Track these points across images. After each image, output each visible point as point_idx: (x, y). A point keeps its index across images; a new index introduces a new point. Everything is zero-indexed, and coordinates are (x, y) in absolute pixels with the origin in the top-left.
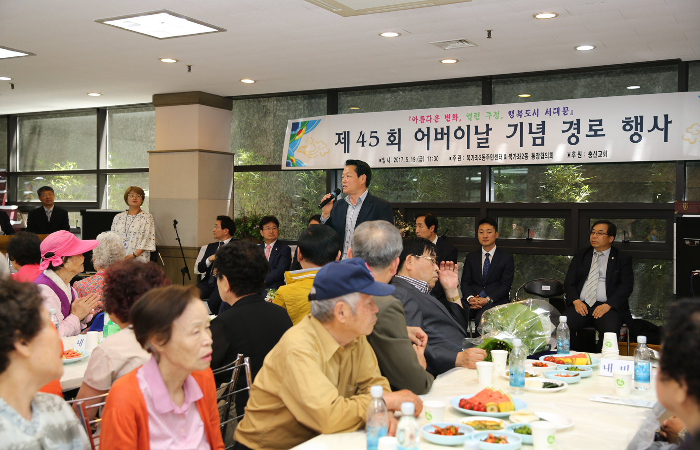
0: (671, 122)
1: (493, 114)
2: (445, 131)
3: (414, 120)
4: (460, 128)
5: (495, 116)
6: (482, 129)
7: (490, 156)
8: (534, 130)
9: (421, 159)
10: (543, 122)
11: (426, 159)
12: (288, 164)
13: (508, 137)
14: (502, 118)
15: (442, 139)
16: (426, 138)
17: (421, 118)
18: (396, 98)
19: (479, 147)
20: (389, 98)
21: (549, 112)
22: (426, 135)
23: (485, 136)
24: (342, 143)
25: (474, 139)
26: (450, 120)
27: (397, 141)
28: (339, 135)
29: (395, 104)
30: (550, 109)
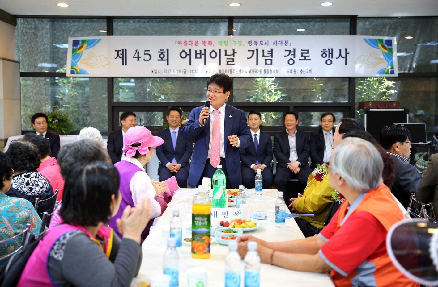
0: (349, 53)
1: (237, 42)
2: (203, 52)
3: (179, 44)
4: (213, 51)
5: (239, 44)
6: (230, 52)
7: (235, 70)
8: (266, 54)
9: (185, 72)
10: (272, 50)
11: (189, 71)
12: (72, 72)
13: (248, 58)
14: (243, 45)
15: (201, 58)
17: (185, 42)
18: (127, 25)
19: (228, 64)
20: (121, 25)
21: (276, 43)
22: (188, 55)
23: (232, 57)
24: (121, 58)
25: (224, 59)
26: (206, 45)
27: (166, 58)
28: (118, 51)
29: (127, 30)
30: (276, 41)
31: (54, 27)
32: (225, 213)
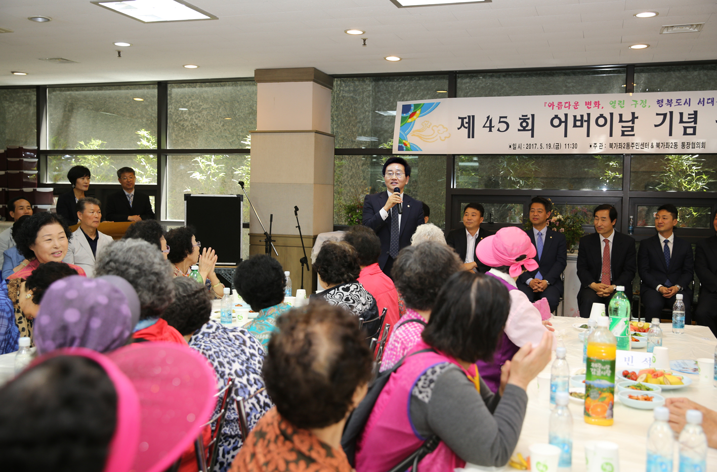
1: (639, 102)
2: (585, 118)
3: (550, 106)
4: (602, 116)
5: (642, 104)
6: (627, 117)
7: (635, 144)
8: (685, 119)
9: (558, 146)
10: (696, 113)
11: (563, 146)
12: (400, 148)
13: (656, 126)
14: (649, 106)
15: (582, 126)
16: (563, 124)
17: (558, 104)
19: (623, 135)
21: (702, 102)
22: (563, 122)
23: (630, 124)
24: (466, 128)
25: (618, 127)
26: (590, 108)
27: (530, 127)
28: (462, 119)
30: (704, 99)
31: (378, 88)
32: (629, 358)
